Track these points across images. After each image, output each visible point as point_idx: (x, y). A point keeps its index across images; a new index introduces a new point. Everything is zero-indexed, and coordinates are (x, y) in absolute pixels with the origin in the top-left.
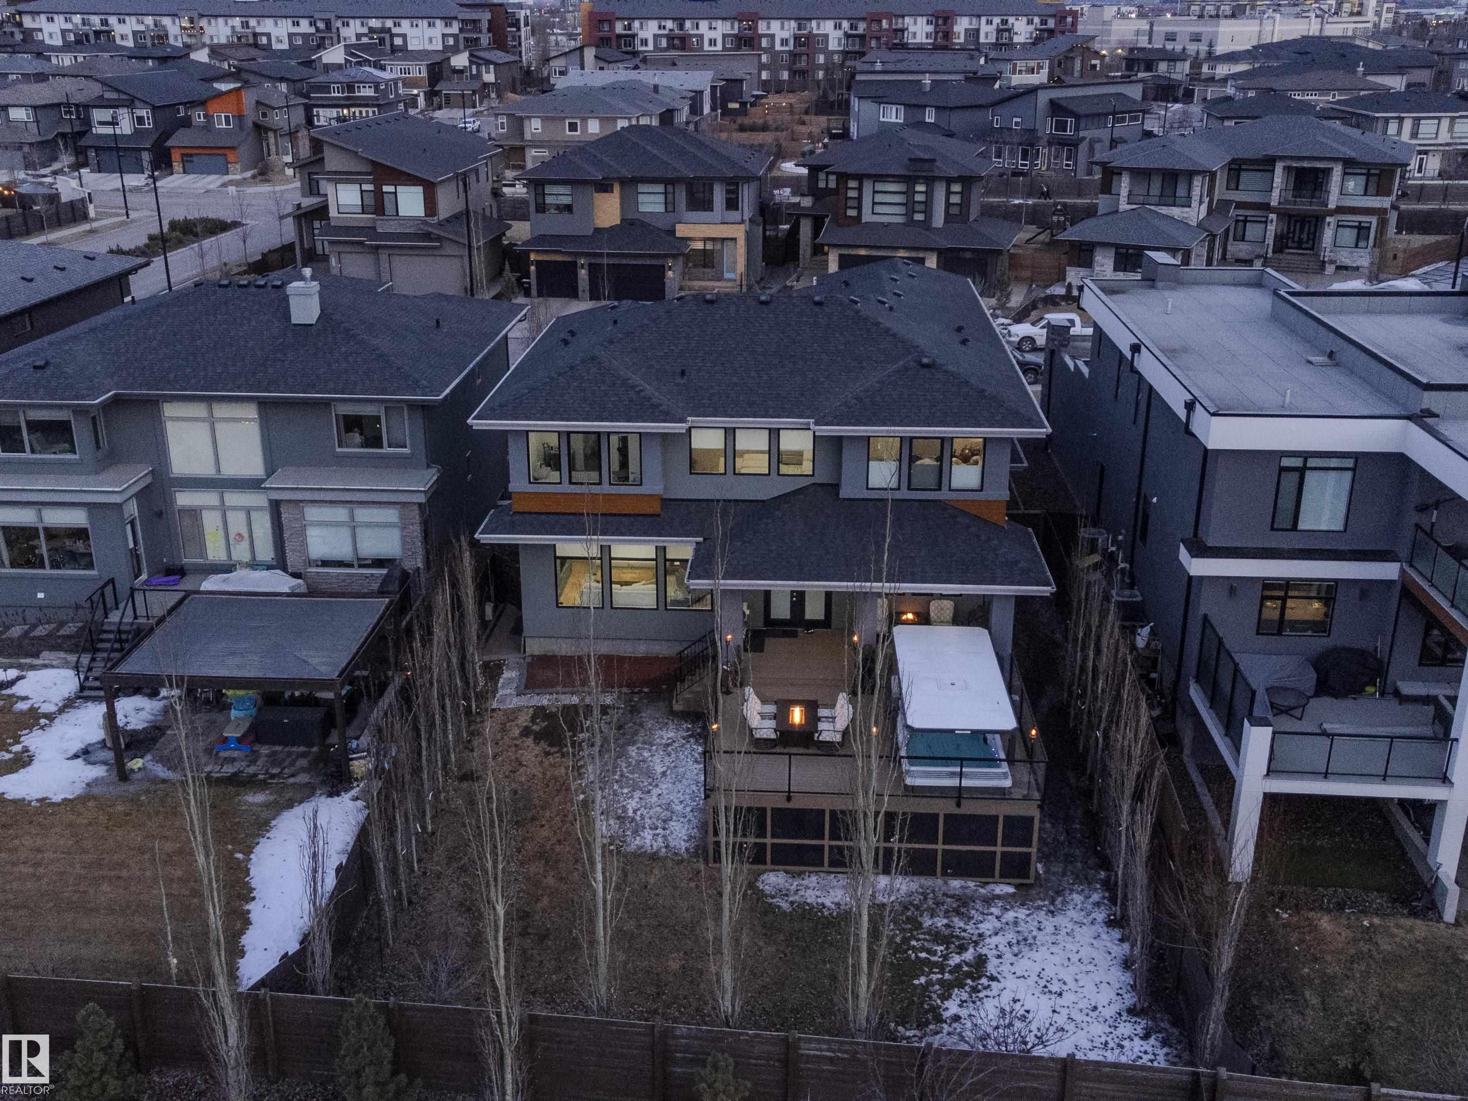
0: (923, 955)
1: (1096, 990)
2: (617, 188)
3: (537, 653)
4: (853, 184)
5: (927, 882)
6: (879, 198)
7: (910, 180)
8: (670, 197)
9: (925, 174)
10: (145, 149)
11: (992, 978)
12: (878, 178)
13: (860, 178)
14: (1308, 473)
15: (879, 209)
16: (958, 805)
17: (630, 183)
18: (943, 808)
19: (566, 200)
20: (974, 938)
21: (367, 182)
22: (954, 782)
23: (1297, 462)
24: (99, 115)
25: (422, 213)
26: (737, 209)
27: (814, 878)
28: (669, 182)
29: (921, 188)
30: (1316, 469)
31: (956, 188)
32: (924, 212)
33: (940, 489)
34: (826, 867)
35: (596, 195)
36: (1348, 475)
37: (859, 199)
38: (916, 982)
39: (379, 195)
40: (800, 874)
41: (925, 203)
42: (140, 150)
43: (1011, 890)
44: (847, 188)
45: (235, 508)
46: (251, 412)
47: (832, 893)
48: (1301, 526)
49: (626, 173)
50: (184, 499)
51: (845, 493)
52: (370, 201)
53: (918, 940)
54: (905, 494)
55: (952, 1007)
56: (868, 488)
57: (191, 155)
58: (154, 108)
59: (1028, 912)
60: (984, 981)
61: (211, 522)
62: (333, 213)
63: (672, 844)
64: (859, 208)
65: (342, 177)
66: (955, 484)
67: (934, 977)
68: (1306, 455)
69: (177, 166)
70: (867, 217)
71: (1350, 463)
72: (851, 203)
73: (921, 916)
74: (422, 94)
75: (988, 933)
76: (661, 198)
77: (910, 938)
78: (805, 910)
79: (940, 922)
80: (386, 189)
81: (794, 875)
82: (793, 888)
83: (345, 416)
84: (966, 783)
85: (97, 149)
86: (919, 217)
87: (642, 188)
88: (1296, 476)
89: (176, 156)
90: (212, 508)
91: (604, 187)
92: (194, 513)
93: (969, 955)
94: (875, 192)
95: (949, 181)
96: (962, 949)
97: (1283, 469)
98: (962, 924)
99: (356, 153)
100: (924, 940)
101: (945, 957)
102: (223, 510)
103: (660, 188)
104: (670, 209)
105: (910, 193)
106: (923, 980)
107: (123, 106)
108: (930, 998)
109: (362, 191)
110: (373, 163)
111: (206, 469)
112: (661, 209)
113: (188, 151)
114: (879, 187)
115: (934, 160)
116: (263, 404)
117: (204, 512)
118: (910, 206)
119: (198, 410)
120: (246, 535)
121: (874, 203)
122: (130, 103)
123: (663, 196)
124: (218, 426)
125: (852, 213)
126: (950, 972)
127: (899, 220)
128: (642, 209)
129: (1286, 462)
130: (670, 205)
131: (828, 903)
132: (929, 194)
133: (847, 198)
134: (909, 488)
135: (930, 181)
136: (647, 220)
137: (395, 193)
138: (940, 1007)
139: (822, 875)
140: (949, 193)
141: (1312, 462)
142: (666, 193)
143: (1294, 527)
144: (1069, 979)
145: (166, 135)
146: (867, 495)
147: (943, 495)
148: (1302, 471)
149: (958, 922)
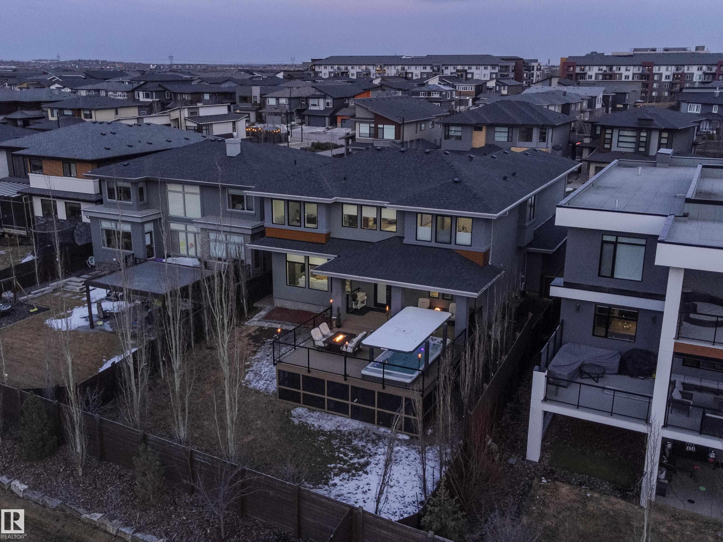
0: (341, 455)
1: (411, 489)
2: (484, 129)
3: (279, 306)
4: (609, 131)
5: (369, 426)
6: (621, 139)
7: (638, 130)
8: (510, 134)
9: (646, 127)
10: (327, 116)
11: (366, 473)
12: (621, 128)
13: (612, 128)
14: (619, 245)
15: (621, 144)
16: (384, 388)
17: (491, 126)
18: (377, 388)
19: (459, 134)
20: (371, 454)
21: (373, 123)
22: (381, 376)
23: (613, 239)
24: (311, 102)
25: (393, 138)
26: (545, 141)
27: (318, 414)
28: (511, 127)
29: (644, 134)
30: (623, 243)
31: (665, 135)
32: (645, 147)
33: (450, 243)
34: (326, 410)
35: (474, 132)
36: (643, 249)
37: (611, 139)
38: (329, 466)
39: (376, 128)
40: (313, 411)
41: (645, 142)
42: (325, 117)
43: (407, 438)
44: (606, 133)
45: (190, 232)
46: (197, 190)
47: (321, 421)
48: (616, 276)
49: (489, 121)
50: (174, 226)
51: (405, 242)
52: (373, 132)
53: (345, 449)
54: (434, 244)
55: (337, 480)
56: (416, 240)
57: (345, 120)
58: (334, 99)
59: (407, 449)
60: (361, 473)
61: (182, 236)
62: (357, 137)
63: (268, 388)
64: (611, 144)
65: (363, 120)
66: (458, 242)
67: (339, 465)
68: (617, 234)
69: (339, 124)
70: (614, 149)
71: (643, 242)
72: (607, 141)
73: (355, 439)
74: (471, 100)
75: (380, 453)
76: (506, 134)
77: (341, 447)
78: (304, 425)
79: (361, 444)
80: (380, 126)
81: (310, 410)
82: (305, 416)
83: (232, 195)
84: (386, 377)
85: (309, 116)
86: (642, 149)
87: (497, 129)
88: (612, 247)
89: (339, 119)
90: (182, 231)
91: (478, 128)
92: (176, 232)
93: (362, 461)
94: (619, 136)
95: (661, 131)
96: (363, 457)
97: (603, 242)
98: (370, 447)
99: (367, 109)
100: (348, 449)
101: (351, 458)
102: (187, 232)
103: (506, 129)
104: (510, 140)
105: (638, 137)
106: (332, 465)
107: (321, 98)
108: (330, 473)
109: (370, 127)
110: (376, 115)
111: (181, 215)
112: (506, 140)
113: (345, 118)
114: (622, 133)
115: (651, 120)
116: (203, 187)
117: (180, 233)
118: (638, 144)
119: (179, 188)
120: (194, 244)
121: (619, 142)
122: (324, 97)
123: (507, 134)
124: (186, 195)
125: (607, 146)
126: (348, 466)
127: (632, 150)
128: (497, 139)
129: (607, 238)
130: (510, 138)
131: (316, 425)
132: (648, 137)
133: (605, 139)
134: (436, 242)
135: (649, 131)
136: (497, 145)
137: (383, 128)
138: (331, 478)
139: (323, 413)
140: (660, 138)
141: (621, 239)
142: (508, 132)
143: (612, 276)
144: (402, 482)
145: (336, 111)
146: (416, 243)
147: (452, 246)
148: (615, 244)
149: (370, 446)
